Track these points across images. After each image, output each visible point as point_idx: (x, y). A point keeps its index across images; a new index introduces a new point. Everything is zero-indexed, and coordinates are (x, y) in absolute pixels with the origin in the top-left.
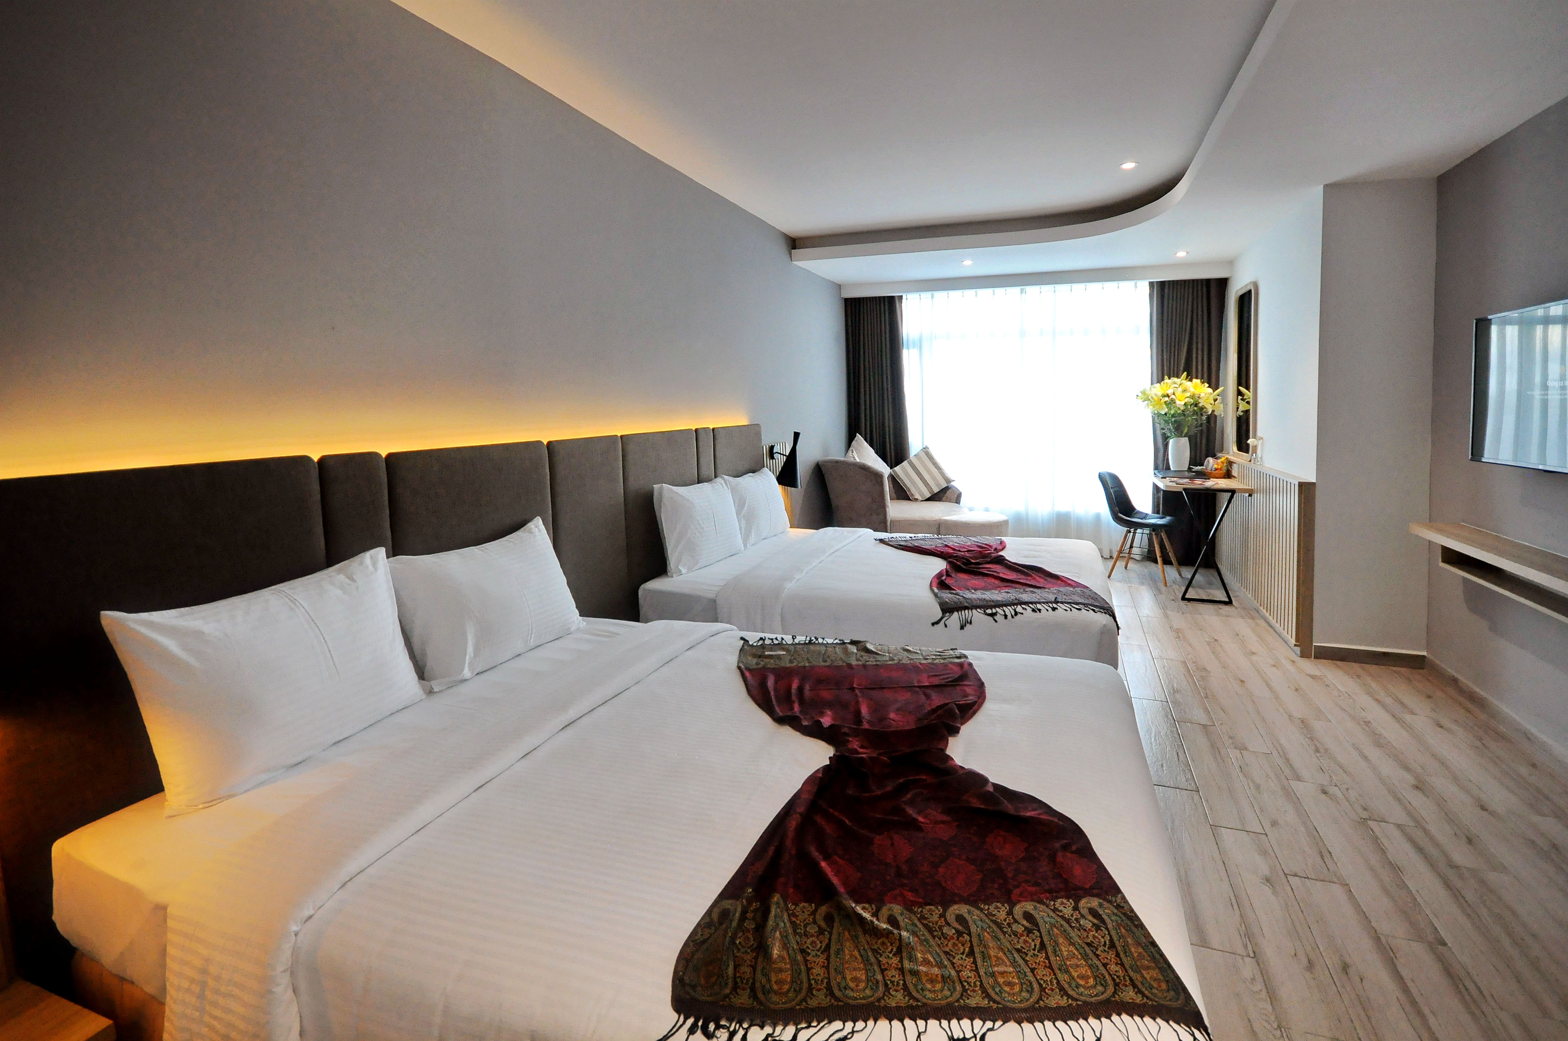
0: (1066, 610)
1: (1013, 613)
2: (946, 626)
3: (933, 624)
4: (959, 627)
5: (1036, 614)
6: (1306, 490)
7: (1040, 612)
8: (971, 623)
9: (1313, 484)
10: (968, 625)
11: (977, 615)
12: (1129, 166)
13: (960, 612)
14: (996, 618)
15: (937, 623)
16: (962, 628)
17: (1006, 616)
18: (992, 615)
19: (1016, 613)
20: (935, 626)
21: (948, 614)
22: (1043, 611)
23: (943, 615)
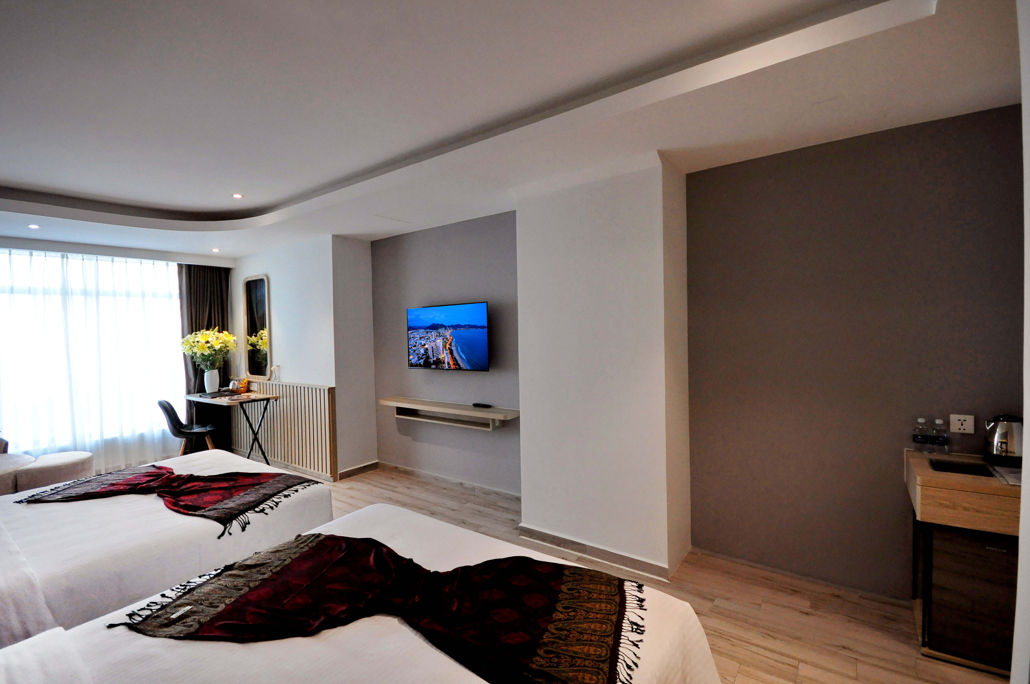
0: (303, 489)
1: (275, 504)
2: (230, 534)
3: (219, 538)
4: (240, 529)
5: (288, 498)
6: (331, 391)
7: (290, 496)
8: (249, 523)
9: (335, 387)
10: (247, 526)
11: (250, 515)
12: (237, 196)
13: (237, 519)
14: (265, 512)
15: (223, 534)
16: (243, 529)
17: (272, 508)
18: (262, 511)
19: (277, 503)
20: (221, 538)
21: (228, 525)
22: (292, 495)
23: (225, 527)
